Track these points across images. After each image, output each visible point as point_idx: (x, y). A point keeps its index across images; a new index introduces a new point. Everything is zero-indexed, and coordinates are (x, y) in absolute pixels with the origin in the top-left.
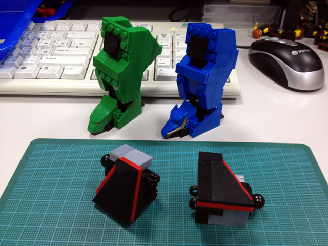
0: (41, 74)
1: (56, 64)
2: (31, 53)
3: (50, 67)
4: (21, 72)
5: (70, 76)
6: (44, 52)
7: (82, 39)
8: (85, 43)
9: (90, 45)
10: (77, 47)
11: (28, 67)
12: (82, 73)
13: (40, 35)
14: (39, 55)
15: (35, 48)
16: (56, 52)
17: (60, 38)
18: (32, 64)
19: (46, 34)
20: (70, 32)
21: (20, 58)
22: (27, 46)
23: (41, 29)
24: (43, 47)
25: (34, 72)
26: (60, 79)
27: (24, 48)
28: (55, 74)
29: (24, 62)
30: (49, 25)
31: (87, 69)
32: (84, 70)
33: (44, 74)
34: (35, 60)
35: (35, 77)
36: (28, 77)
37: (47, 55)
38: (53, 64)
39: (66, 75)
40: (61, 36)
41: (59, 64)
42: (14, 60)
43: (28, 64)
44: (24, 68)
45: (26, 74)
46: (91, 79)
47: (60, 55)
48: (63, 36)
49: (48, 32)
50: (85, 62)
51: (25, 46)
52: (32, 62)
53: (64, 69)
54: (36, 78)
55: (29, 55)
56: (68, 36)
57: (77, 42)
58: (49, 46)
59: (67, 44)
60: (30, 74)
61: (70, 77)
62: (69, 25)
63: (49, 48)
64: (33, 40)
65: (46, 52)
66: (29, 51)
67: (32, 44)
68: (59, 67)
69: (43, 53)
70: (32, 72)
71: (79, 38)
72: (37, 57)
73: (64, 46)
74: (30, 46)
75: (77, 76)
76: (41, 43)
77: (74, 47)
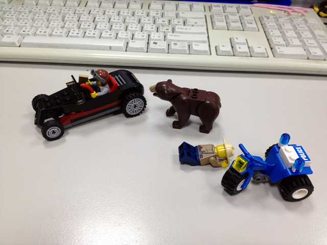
3: (178, 43)
8: (199, 22)
9: (204, 24)
10: (193, 26)
13: (154, 14)
16: (177, 30)
17: (173, 17)
18: (160, 40)
22: (147, 23)
24: (162, 25)
26: (189, 54)
28: (184, 50)
36: (161, 51)
37: (170, 32)
38: (179, 41)
39: (196, 51)
41: (186, 41)
44: (155, 43)
46: (217, 55)
47: (181, 33)
52: (159, 38)
54: (168, 53)
55: (153, 31)
57: (191, 21)
63: (168, 26)
65: (168, 29)
69: (165, 30)
71: (194, 18)
73: (180, 25)
74: (150, 24)
75: (206, 51)
76: (159, 21)
77: (190, 25)
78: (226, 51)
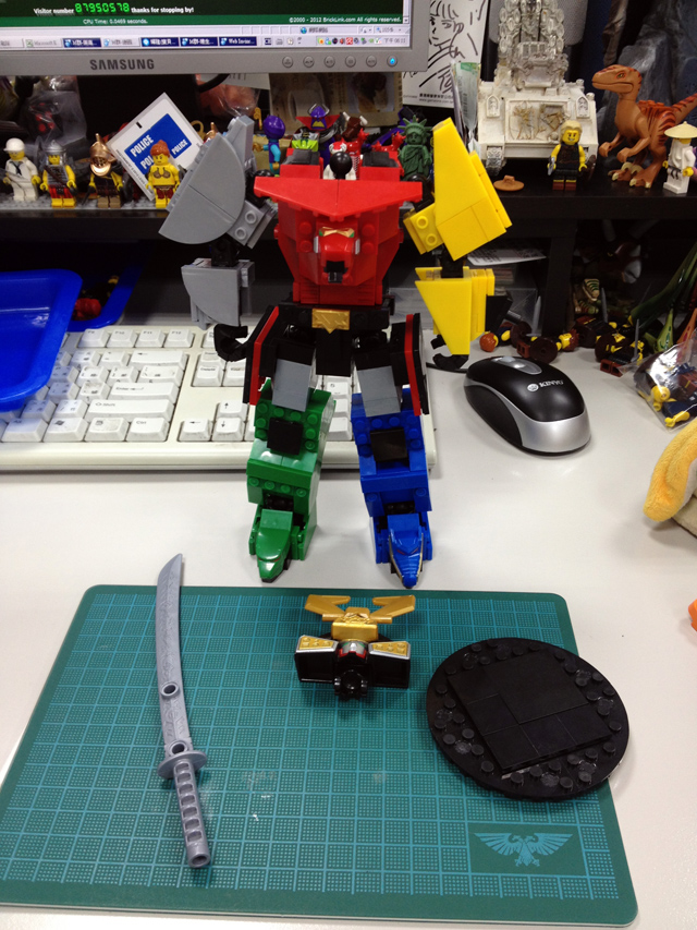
0: (92, 434)
1: (117, 415)
2: (68, 394)
3: (107, 421)
4: (54, 430)
5: (141, 435)
6: (93, 392)
7: (159, 365)
8: (166, 372)
9: (174, 377)
10: (151, 381)
11: (68, 422)
12: (163, 431)
13: (81, 358)
14: (83, 398)
15: (73, 385)
16: (114, 392)
17: (118, 364)
18: (73, 416)
19: (91, 357)
20: (136, 352)
21: (50, 405)
22: (60, 381)
23: (80, 346)
24: (89, 383)
25: (79, 430)
26: (125, 441)
27: (55, 384)
28: (116, 434)
29: (59, 412)
30: (94, 337)
31: (170, 423)
32: (165, 425)
33: (97, 434)
34: (77, 407)
35: (81, 439)
36: (69, 439)
37: (98, 398)
38: (110, 416)
39: (136, 434)
40: (120, 361)
41: (122, 415)
42: (41, 409)
43: (67, 416)
44: (60, 423)
45: (65, 434)
46: (178, 440)
47: (122, 398)
48: (123, 360)
49: (94, 352)
50: (168, 410)
51: (56, 381)
52: (72, 412)
53: (130, 423)
54: (83, 441)
55: (66, 398)
56: (132, 360)
57: (149, 372)
58: (100, 381)
59: (132, 376)
60: (72, 435)
61: (142, 438)
62: (132, 336)
63: (101, 385)
64: (69, 369)
65: (96, 392)
66: (65, 391)
67: (68, 378)
68: (122, 419)
69: (90, 395)
70: (75, 431)
71: (153, 365)
72: (80, 401)
73: (126, 381)
74: (65, 381)
75: (156, 435)
76: (86, 375)
77: (144, 381)
78: (195, 434)
